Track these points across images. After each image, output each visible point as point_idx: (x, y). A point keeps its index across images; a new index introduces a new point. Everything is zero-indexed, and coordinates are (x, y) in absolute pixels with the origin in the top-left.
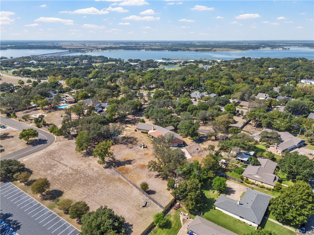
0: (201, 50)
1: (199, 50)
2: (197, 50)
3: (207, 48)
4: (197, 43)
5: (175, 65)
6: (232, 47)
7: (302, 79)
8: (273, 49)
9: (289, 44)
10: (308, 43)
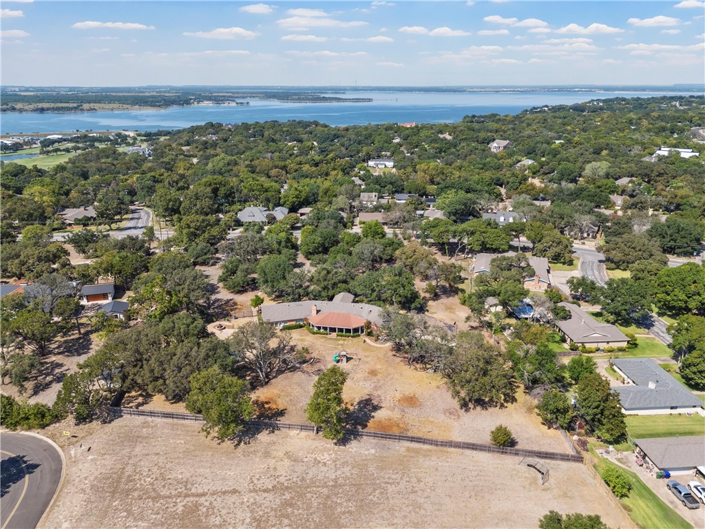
0: (54, 109)
1: (48, 109)
2: (42, 110)
3: (61, 103)
4: (21, 91)
5: (19, 152)
6: (126, 100)
7: (369, 159)
8: (219, 104)
9: (242, 93)
10: (272, 93)
